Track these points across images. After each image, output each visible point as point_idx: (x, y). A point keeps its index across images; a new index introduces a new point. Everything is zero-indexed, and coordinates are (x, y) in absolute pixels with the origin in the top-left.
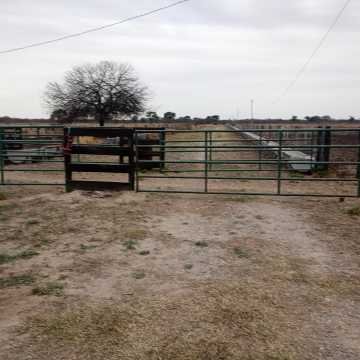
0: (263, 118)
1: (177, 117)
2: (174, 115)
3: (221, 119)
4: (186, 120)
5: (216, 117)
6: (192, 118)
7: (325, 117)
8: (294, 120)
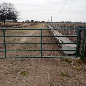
0: (55, 22)
1: (34, 21)
2: (33, 21)
3: (45, 22)
4: (37, 22)
5: (44, 21)
6: (38, 22)
7: (70, 22)
8: (63, 22)
